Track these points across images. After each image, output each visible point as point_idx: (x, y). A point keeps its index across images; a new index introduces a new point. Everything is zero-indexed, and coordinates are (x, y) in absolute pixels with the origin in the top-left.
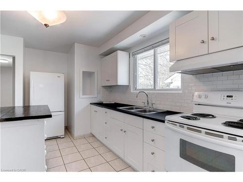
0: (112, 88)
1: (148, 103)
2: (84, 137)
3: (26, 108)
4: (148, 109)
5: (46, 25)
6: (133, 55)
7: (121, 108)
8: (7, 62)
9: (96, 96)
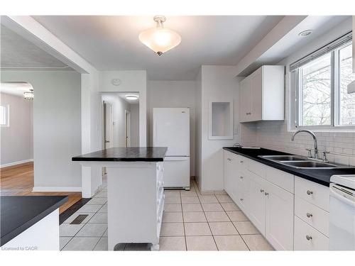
0: (256, 125)
1: (316, 152)
2: (214, 194)
3: (150, 149)
4: (315, 161)
5: (159, 53)
6: (292, 68)
7: (264, 157)
8: (136, 98)
9: (232, 137)
